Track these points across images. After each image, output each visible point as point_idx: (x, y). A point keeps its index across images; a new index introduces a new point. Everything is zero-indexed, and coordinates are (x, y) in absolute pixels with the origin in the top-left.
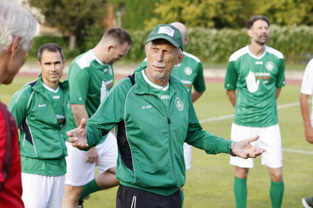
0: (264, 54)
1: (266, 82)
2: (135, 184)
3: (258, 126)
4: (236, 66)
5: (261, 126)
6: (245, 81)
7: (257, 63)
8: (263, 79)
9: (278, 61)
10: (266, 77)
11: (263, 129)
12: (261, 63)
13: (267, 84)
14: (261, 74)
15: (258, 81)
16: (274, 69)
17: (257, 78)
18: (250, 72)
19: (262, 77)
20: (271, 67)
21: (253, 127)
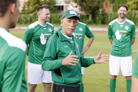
0: (125, 22)
1: (125, 35)
2: (63, 83)
3: (120, 56)
4: (111, 27)
5: (122, 56)
6: (115, 34)
7: (121, 26)
8: (123, 33)
9: (131, 26)
10: (125, 33)
11: (123, 58)
12: (123, 26)
13: (125, 36)
14: (122, 31)
15: (121, 35)
16: (129, 29)
17: (120, 33)
18: (117, 30)
19: (123, 32)
20: (127, 28)
21: (118, 56)
